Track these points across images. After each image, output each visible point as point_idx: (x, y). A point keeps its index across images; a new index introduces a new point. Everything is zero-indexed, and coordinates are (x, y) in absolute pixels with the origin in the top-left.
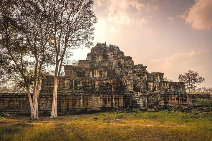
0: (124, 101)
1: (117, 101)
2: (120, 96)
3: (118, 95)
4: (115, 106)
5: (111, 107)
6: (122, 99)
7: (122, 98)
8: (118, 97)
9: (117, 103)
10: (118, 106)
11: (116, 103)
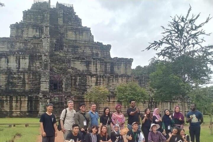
0: (29, 104)
1: (19, 104)
2: (24, 97)
3: (20, 96)
4: (15, 110)
5: (10, 111)
6: (27, 102)
7: (27, 99)
8: (20, 98)
9: (19, 106)
10: (19, 110)
11: (16, 106)
